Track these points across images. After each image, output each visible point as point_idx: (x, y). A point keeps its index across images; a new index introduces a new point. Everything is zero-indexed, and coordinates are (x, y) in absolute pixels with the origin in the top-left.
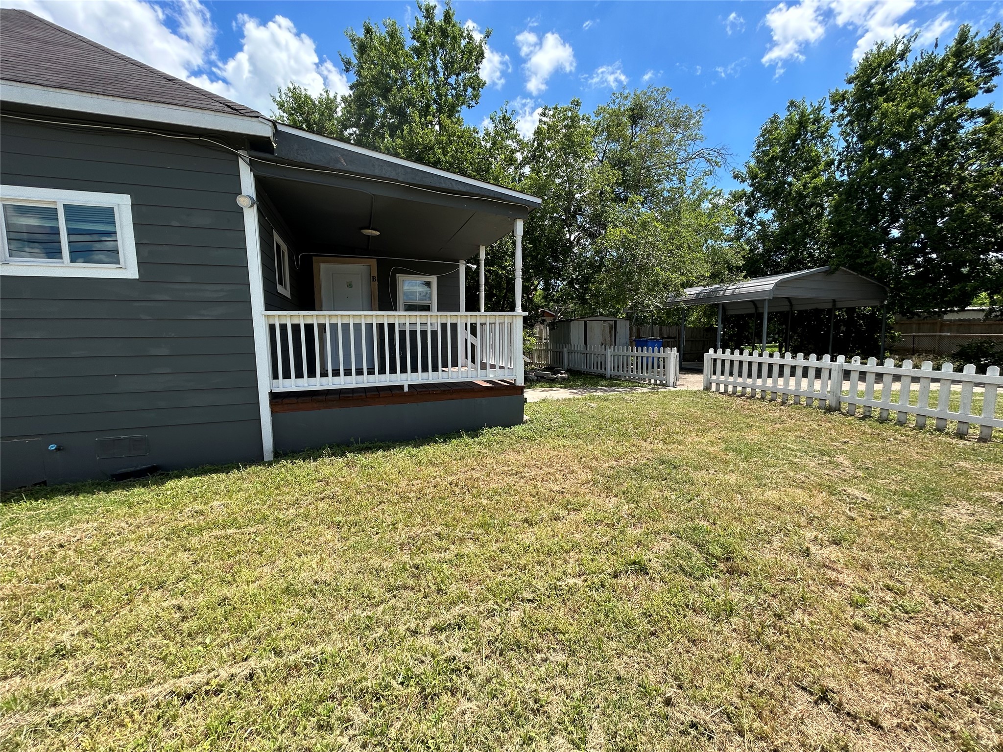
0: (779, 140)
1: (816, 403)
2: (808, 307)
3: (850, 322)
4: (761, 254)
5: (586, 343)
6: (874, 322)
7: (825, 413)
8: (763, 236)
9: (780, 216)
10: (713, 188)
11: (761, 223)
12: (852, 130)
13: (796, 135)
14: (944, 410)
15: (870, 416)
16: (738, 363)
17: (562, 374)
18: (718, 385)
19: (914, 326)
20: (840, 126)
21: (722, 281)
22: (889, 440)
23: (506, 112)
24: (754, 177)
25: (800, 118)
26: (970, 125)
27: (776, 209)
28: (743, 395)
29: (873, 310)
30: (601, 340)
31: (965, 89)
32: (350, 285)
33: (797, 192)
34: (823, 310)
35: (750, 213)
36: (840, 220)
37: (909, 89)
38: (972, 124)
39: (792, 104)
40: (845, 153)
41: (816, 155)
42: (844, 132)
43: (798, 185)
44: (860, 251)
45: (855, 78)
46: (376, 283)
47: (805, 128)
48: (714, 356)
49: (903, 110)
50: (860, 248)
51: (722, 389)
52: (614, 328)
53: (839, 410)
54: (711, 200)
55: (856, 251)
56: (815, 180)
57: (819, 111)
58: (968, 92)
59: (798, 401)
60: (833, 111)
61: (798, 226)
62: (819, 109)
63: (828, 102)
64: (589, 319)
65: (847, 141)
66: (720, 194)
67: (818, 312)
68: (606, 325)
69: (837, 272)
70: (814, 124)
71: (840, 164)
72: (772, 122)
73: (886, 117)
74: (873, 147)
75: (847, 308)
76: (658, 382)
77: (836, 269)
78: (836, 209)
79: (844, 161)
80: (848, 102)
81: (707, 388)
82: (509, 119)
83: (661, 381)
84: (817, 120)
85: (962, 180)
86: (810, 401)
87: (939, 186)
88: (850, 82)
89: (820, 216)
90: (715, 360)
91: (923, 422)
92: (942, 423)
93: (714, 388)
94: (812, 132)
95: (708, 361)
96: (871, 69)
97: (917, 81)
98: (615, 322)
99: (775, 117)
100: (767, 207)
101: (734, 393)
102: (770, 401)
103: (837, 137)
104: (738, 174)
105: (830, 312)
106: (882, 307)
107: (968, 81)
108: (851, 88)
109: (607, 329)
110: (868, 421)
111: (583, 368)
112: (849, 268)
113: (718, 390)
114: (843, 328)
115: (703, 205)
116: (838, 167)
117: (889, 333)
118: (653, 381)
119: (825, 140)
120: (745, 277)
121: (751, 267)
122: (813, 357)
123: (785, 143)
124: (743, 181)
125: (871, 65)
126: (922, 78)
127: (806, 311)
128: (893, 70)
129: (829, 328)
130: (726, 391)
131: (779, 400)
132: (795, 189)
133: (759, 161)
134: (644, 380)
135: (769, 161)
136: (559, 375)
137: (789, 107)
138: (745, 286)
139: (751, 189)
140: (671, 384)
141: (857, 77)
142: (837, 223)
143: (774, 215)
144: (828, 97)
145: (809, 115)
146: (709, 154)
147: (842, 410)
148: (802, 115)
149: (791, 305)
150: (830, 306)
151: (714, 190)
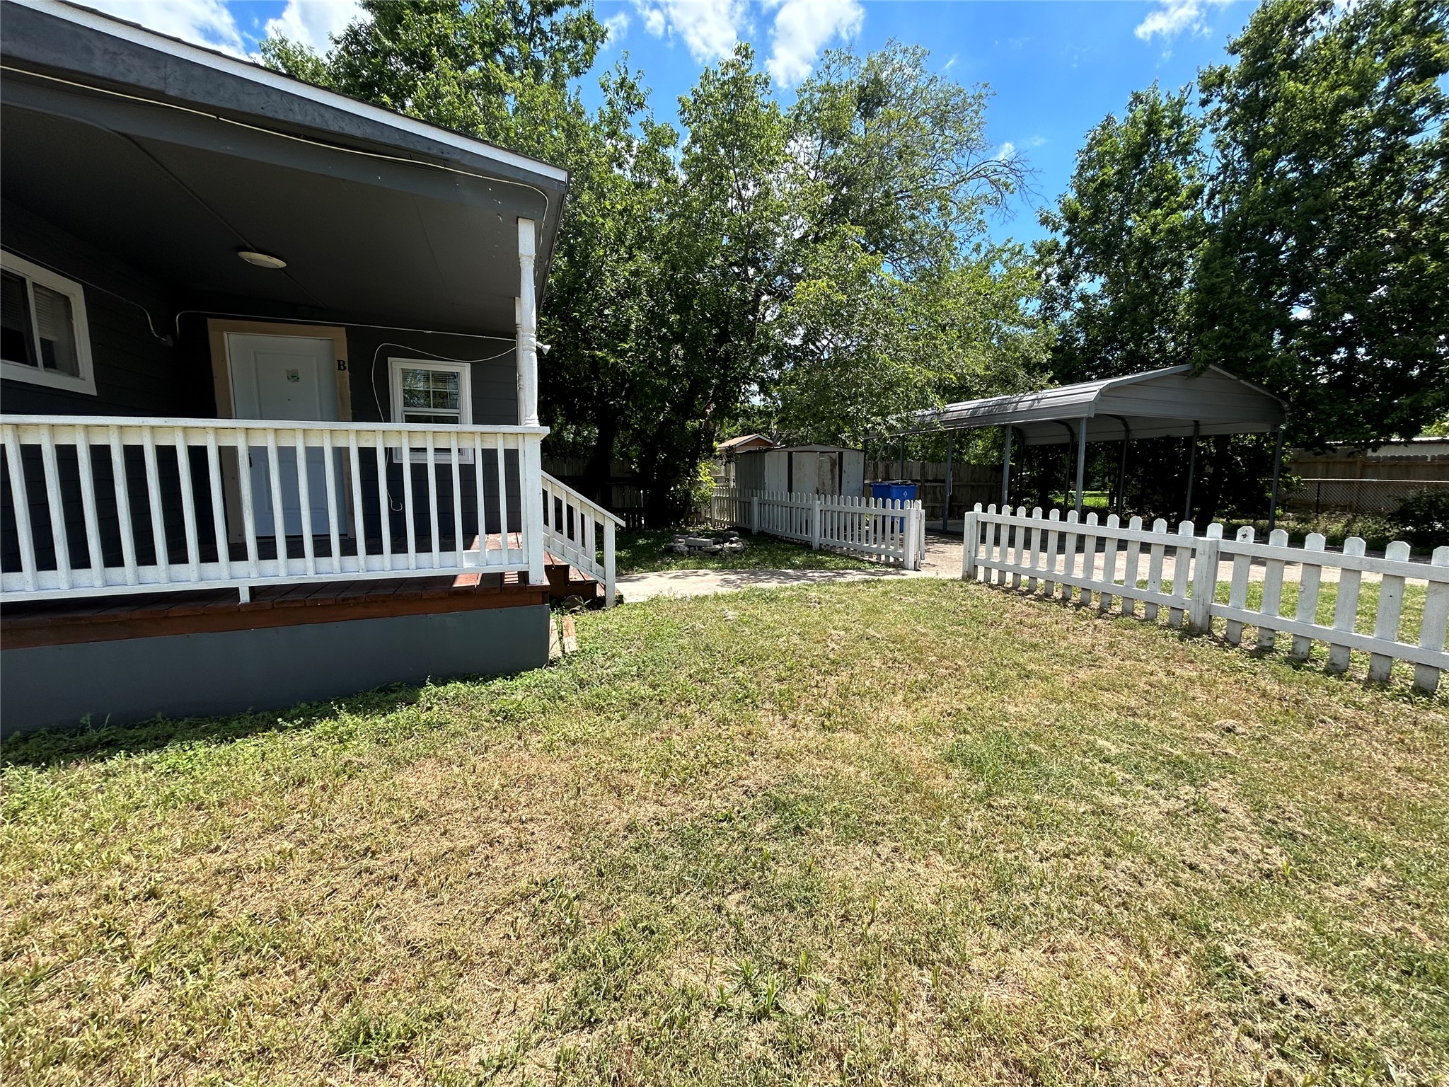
0: (1114, 154)
1: (1164, 616)
2: (1155, 434)
3: (1222, 460)
4: (1082, 349)
5: (790, 490)
6: (1260, 460)
7: (1181, 639)
8: (1086, 319)
9: (1113, 286)
10: (1009, 241)
11: (1083, 298)
12: (1234, 139)
13: (1141, 146)
14: (1434, 649)
15: (1270, 650)
16: (1023, 531)
17: (732, 542)
18: (988, 570)
19: (1320, 467)
20: (1214, 131)
21: (1015, 389)
22: (1323, 721)
23: (626, 72)
24: (1072, 217)
25: (1150, 116)
26: (1434, 125)
27: (1107, 274)
28: (1030, 591)
29: (1258, 440)
30: (815, 483)
31: (1432, 56)
32: (294, 377)
33: (1140, 239)
34: (1178, 440)
35: (1065, 278)
36: (1213, 285)
37: (1334, 60)
38: (1438, 122)
39: (1137, 98)
40: (1221, 177)
41: (1174, 178)
42: (1221, 141)
43: (1145, 228)
44: (1244, 337)
45: (1242, 45)
46: (347, 373)
47: (1157, 133)
48: (983, 517)
49: (1323, 93)
50: (1246, 332)
51: (995, 579)
52: (838, 464)
53: (1209, 632)
54: (1006, 262)
55: (1238, 338)
56: (1173, 218)
57: (1181, 106)
58: (1438, 61)
59: (1129, 609)
60: (1204, 103)
61: (1141, 298)
62: (1181, 104)
63: (1197, 88)
64: (797, 449)
65: (1225, 157)
66: (1020, 251)
67: (1169, 441)
68: (825, 458)
69: (1204, 374)
70: (1171, 127)
71: (1212, 196)
72: (1104, 128)
73: (1293, 106)
74: (1269, 160)
75: (1217, 437)
76: (892, 559)
77: (1203, 369)
78: (1206, 264)
79: (1219, 192)
80: (1229, 87)
81: (969, 576)
82: (632, 87)
83: (896, 559)
84: (1177, 122)
85: (1416, 220)
86: (1152, 610)
87: (1376, 232)
88: (1233, 51)
89: (1178, 282)
90: (984, 524)
91: (1386, 669)
92: (1428, 676)
93: (981, 577)
94: (1168, 141)
95: (972, 526)
96: (1272, 25)
97: (1350, 42)
98: (841, 454)
99: (1109, 120)
100: (1092, 269)
101: (1015, 587)
102: (1078, 606)
103: (1208, 150)
104: (1047, 218)
105: (1189, 442)
106: (1274, 434)
107: (1439, 42)
108: (1235, 63)
109: (827, 467)
110: (1269, 662)
111: (780, 530)
112: (1224, 366)
113: (988, 579)
114: (1210, 470)
115: (992, 270)
116: (1209, 203)
117: (1283, 477)
118: (883, 557)
119: (1190, 158)
120: (1051, 381)
121: (1064, 367)
122: (1161, 524)
123: (1123, 159)
124: (1056, 228)
125: (1271, 18)
126: (1359, 37)
127: (1151, 440)
128: (1307, 32)
129: (1187, 468)
130: (1002, 582)
131: (1095, 604)
132: (1138, 234)
133: (1081, 194)
134: (870, 555)
135: (1096, 189)
136: (727, 545)
137: (1131, 104)
138: (1049, 395)
139: (1067, 238)
140: (911, 565)
141: (1247, 41)
142: (1206, 290)
143: (1103, 286)
144: (1195, 80)
145: (1163, 110)
146: (995, 171)
147: (1215, 631)
148: (1153, 110)
149: (1128, 430)
150: (1189, 432)
151: (1010, 245)
